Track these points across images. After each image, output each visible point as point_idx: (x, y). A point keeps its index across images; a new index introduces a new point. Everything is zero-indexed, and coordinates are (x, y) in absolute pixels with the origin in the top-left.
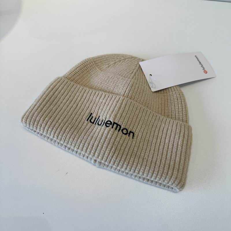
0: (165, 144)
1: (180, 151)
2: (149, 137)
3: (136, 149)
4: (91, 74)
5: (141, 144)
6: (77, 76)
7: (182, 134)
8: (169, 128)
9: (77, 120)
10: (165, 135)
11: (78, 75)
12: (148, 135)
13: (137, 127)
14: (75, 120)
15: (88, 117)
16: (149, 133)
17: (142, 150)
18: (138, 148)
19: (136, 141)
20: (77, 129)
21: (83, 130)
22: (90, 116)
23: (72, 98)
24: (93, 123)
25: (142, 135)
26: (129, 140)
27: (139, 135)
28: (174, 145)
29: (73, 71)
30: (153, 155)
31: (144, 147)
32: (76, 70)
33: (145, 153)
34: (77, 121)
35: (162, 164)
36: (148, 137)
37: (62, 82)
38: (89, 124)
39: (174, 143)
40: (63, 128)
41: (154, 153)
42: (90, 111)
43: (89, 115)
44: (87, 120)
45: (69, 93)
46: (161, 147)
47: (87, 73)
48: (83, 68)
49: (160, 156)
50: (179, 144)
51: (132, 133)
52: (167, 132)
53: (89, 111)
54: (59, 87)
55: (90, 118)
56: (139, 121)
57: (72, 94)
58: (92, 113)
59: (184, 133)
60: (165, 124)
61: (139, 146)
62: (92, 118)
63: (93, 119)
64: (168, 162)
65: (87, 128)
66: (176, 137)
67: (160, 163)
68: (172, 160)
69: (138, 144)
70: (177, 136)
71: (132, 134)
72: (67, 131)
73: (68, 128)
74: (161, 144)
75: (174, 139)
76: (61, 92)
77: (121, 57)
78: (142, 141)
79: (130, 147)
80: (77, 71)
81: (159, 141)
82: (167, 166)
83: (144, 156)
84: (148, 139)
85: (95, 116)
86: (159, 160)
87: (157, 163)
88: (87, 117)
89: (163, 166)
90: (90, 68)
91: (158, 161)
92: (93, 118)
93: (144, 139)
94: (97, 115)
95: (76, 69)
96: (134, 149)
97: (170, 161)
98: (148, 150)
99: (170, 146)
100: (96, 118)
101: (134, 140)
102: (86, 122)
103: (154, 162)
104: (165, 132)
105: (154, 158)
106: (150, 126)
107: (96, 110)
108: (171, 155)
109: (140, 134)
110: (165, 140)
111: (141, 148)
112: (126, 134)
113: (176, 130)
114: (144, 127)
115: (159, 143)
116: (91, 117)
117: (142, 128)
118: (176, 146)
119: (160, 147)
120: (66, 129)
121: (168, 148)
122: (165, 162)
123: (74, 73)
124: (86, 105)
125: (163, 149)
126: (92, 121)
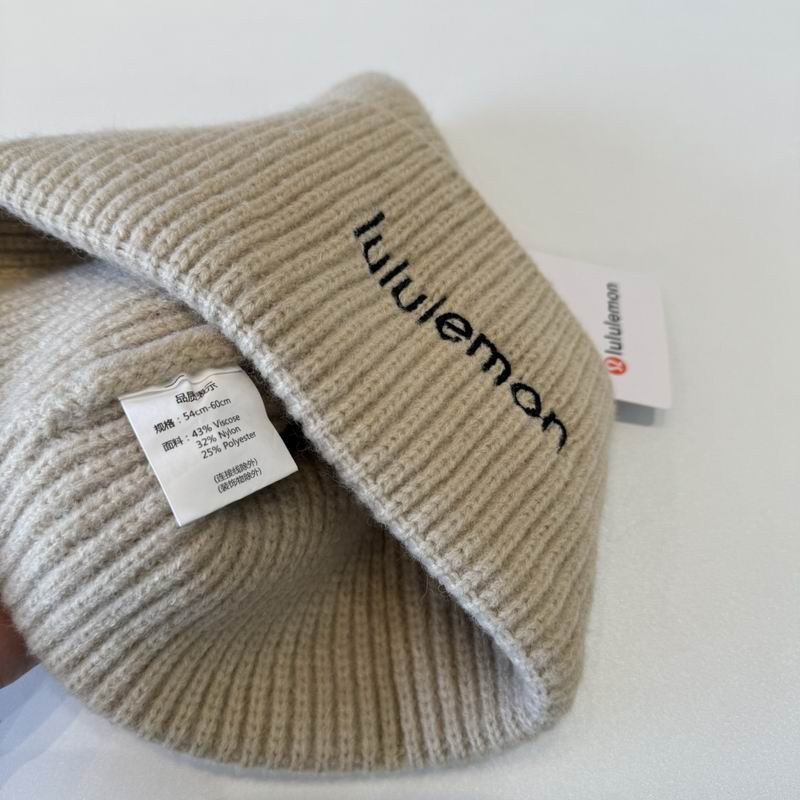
15: (364, 221)
21: (325, 267)
22: (375, 222)
24: (374, 268)
42: (381, 200)
43: (370, 218)
44: (358, 233)
55: (367, 235)
58: (387, 215)
62: (374, 242)
63: (381, 249)
65: (343, 267)
85: (392, 238)
92: (379, 244)
100: (392, 257)
107: (410, 220)
116: (374, 231)
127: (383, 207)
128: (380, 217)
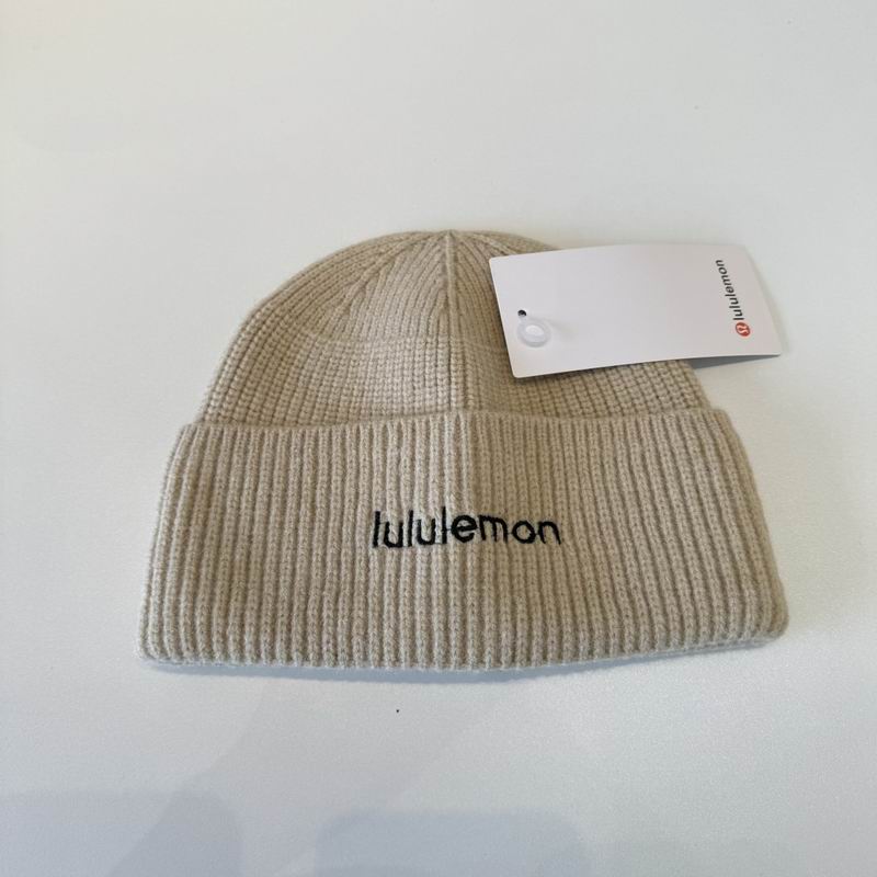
0: (671, 508)
1: (730, 510)
2: (610, 509)
3: (589, 575)
4: (296, 362)
5: (595, 547)
6: (251, 392)
7: (711, 454)
8: (660, 447)
9: (339, 563)
10: (659, 479)
11: (254, 385)
12: (602, 505)
13: (554, 496)
14: (335, 565)
15: (372, 532)
16: (601, 498)
17: (609, 564)
18: (594, 564)
19: (575, 544)
20: (355, 594)
21: (381, 588)
22: (378, 523)
23: (281, 486)
24: (400, 545)
25: (584, 516)
26: (551, 554)
27: (574, 521)
28: (705, 500)
29: (232, 380)
30: (654, 564)
31: (611, 552)
32: (239, 371)
33: (625, 570)
34: (343, 566)
35: (694, 583)
36: (607, 512)
37: (215, 440)
38: (389, 558)
39: (698, 492)
40: (310, 613)
41: (653, 558)
42: (370, 507)
43: (374, 525)
44: (375, 544)
45: (262, 473)
46: (666, 525)
47: (280, 365)
48: (259, 353)
49: (676, 557)
50: (719, 491)
51: (547, 527)
52: (660, 464)
53: (366, 511)
54: (215, 468)
55: (381, 534)
56: (552, 474)
57: (276, 473)
58: (379, 510)
59: (716, 445)
60: (641, 441)
61: (593, 556)
62: (387, 532)
63: (393, 529)
64: (710, 568)
65: (387, 573)
66: (696, 468)
67: (690, 582)
68: (720, 553)
69: (588, 553)
70: (699, 466)
71: (549, 531)
72: (328, 617)
73: (325, 606)
74: (660, 513)
75: (694, 478)
76: (231, 485)
77: (372, 259)
78: (595, 536)
79: (568, 576)
80: (245, 374)
81: (650, 507)
82: (714, 582)
83: (627, 582)
84: (609, 518)
85: (392, 516)
86: (680, 576)
87: (679, 586)
88: (367, 532)
89: (702, 590)
90: (283, 342)
91: (678, 578)
92: (390, 527)
93: (595, 526)
94: (400, 512)
95: (238, 367)
96: (582, 575)
97: (717, 560)
98: (629, 556)
99: (692, 509)
100: (401, 524)
101: (568, 546)
102: (376, 552)
103: (668, 589)
104: (652, 468)
105: (662, 574)
106: (594, 473)
107: (390, 495)
108: (710, 537)
109: (573, 516)
110: (667, 496)
111: (603, 559)
112: (531, 540)
113: (686, 447)
114: (576, 487)
115: (651, 514)
116: (382, 527)
117: (572, 493)
118: (710, 499)
119: (663, 526)
120: (320, 610)
121: (689, 519)
122: (703, 570)
123: (238, 383)
124: (343, 491)
125: (675, 527)
126: (393, 538)
127: (374, 509)
128: (378, 514)
